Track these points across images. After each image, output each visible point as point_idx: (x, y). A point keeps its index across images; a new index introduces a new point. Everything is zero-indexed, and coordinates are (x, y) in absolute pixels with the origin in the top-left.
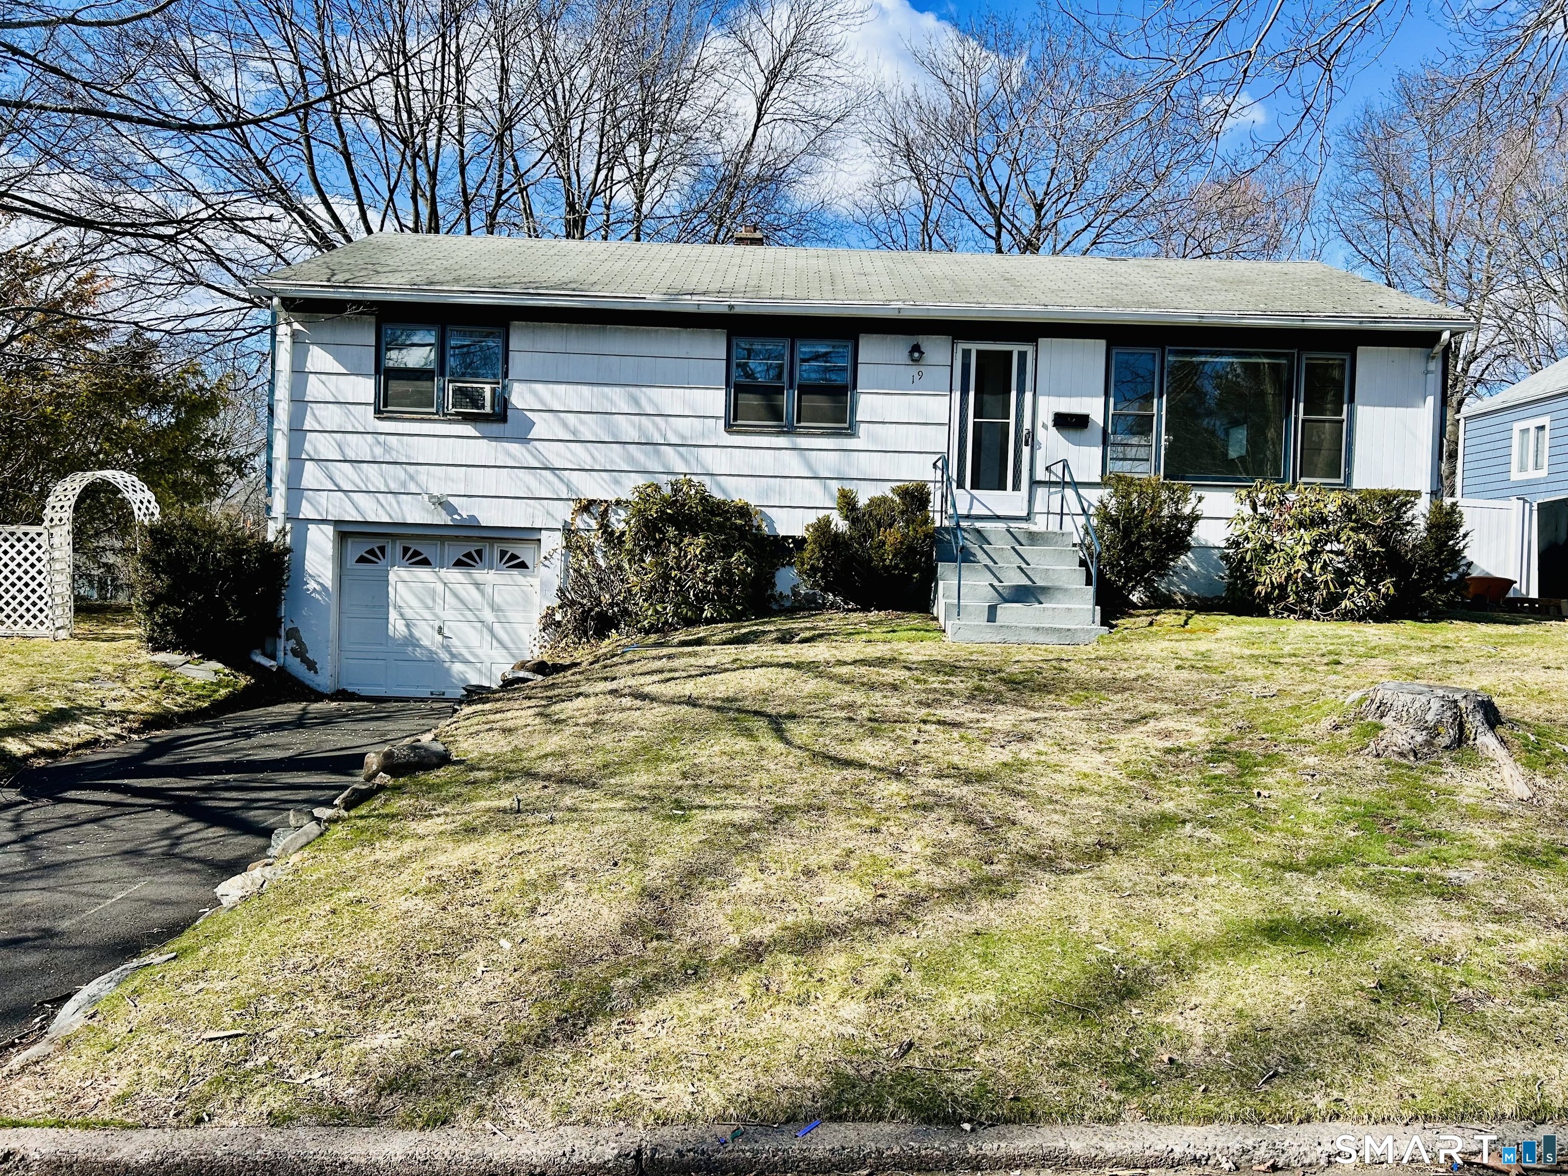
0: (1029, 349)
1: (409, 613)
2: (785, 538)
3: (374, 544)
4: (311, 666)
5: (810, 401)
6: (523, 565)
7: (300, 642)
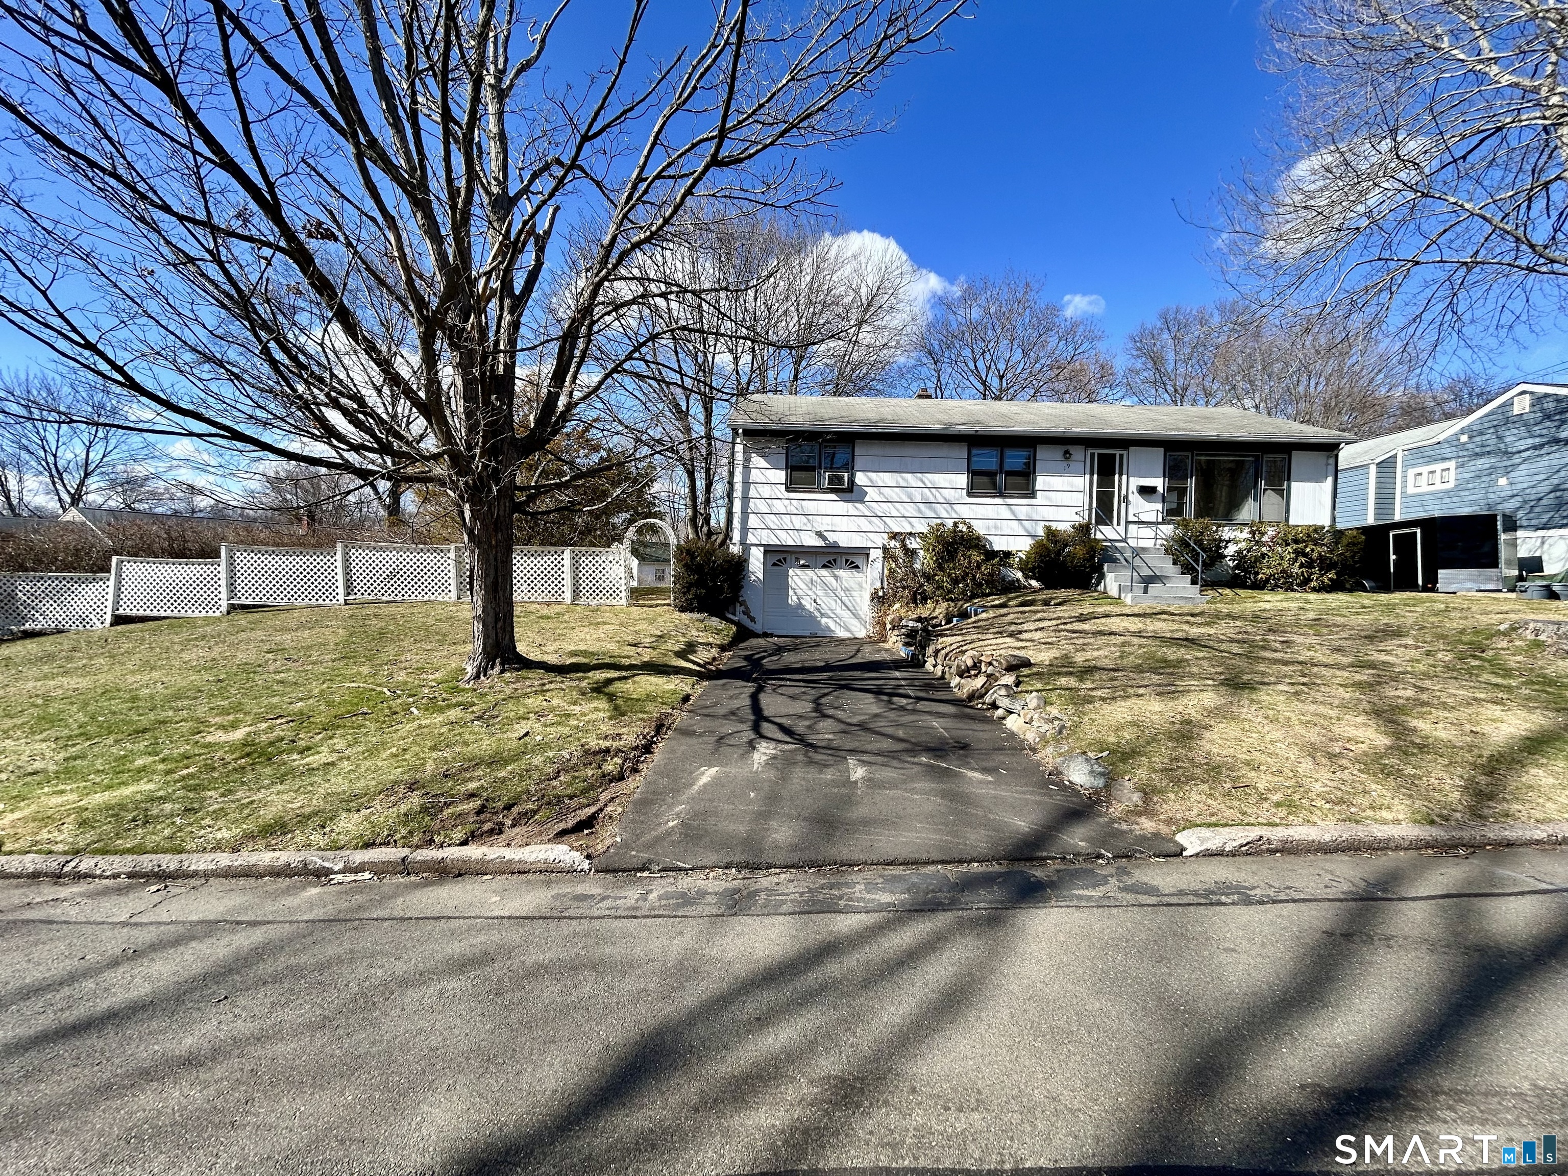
0: (1125, 453)
1: (799, 592)
2: (999, 551)
3: (781, 557)
4: (753, 620)
5: (1011, 480)
6: (857, 567)
7: (747, 608)
